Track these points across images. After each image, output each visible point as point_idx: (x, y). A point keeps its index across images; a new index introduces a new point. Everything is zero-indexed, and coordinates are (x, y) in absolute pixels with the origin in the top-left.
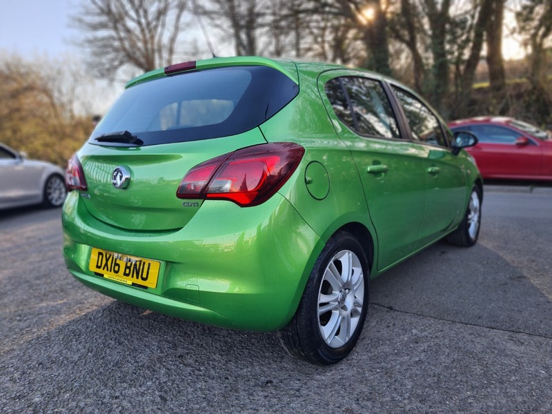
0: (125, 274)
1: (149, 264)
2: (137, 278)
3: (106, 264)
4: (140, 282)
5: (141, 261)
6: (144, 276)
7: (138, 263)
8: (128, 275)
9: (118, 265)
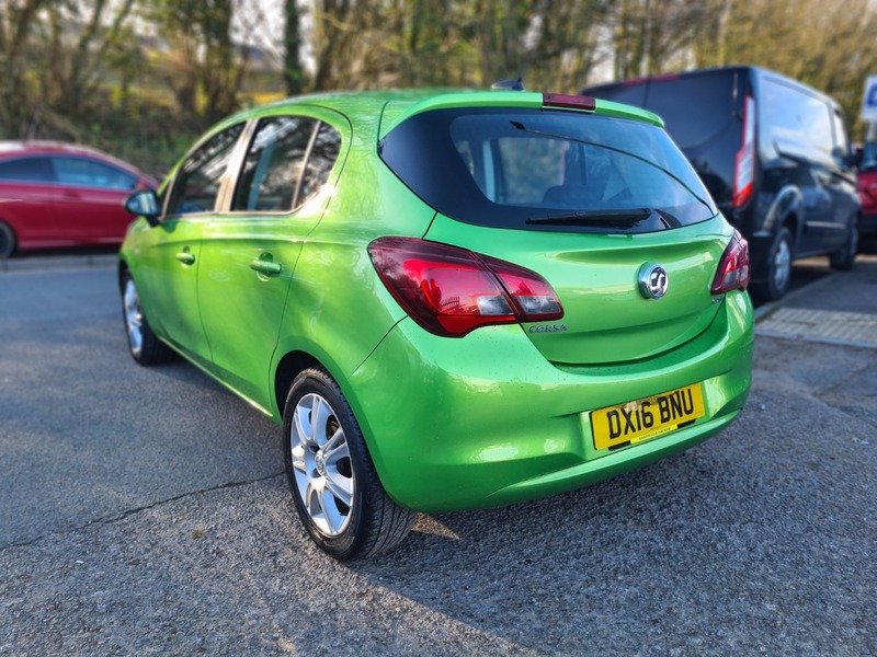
0: (664, 420)
1: (689, 391)
2: (681, 415)
3: (629, 424)
4: (686, 418)
5: (677, 393)
6: (689, 408)
7: (675, 397)
8: (668, 419)
9: (649, 414)
